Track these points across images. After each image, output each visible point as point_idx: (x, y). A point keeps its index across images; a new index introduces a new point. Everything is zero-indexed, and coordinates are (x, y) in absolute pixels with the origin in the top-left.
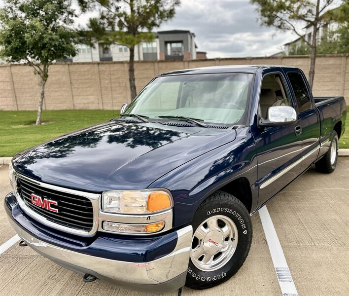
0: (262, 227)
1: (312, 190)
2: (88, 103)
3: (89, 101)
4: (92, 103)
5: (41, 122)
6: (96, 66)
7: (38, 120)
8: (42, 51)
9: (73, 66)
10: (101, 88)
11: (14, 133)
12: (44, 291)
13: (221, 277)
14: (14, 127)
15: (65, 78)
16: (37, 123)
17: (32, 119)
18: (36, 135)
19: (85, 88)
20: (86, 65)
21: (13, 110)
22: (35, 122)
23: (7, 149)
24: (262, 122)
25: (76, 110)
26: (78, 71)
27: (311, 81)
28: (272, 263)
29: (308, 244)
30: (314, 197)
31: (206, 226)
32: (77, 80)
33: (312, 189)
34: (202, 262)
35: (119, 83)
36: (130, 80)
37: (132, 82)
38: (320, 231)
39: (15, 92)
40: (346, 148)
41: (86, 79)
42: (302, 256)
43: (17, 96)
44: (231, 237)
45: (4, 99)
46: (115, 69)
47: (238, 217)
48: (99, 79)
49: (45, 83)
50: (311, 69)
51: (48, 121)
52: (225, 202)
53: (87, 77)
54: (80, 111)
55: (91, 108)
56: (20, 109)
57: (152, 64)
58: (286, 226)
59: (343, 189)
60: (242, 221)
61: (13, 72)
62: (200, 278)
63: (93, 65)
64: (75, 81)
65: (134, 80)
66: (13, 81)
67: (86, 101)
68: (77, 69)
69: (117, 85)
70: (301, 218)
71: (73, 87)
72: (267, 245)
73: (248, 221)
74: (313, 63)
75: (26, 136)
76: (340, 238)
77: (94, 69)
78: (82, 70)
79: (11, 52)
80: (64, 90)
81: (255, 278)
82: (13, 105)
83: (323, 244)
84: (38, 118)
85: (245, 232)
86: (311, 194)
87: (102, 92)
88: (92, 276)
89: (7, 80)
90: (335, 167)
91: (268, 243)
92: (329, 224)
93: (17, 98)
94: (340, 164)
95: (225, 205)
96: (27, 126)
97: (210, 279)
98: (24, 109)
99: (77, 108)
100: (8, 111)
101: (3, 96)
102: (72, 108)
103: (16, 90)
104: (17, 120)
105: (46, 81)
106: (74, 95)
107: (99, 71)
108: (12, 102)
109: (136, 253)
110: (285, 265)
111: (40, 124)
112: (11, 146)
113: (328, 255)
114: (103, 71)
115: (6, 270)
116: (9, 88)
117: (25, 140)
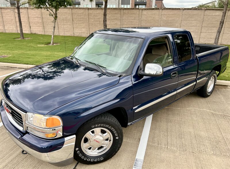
0: (143, 130)
1: (188, 109)
2: (82, 33)
3: (82, 31)
4: (84, 33)
5: (53, 43)
6: (87, 10)
7: (52, 42)
8: (53, 3)
9: (74, 10)
10: (89, 24)
11: (37, 50)
12: (15, 149)
13: (100, 160)
14: (39, 46)
15: (70, 17)
16: (51, 44)
17: (49, 41)
18: (48, 52)
19: (80, 23)
20: (82, 10)
21: (43, 34)
22: (50, 43)
23: (30, 60)
24: (141, 72)
25: (75, 36)
26: (77, 13)
27: (221, 28)
28: (136, 155)
29: (164, 147)
30: (186, 114)
31: (93, 132)
32: (76, 18)
33: (188, 107)
34: (90, 150)
35: (100, 22)
36: (104, 21)
37: (105, 22)
38: (176, 138)
39: (43, 24)
40: (226, 80)
41: (81, 18)
42: (156, 153)
43: (44, 26)
44: (109, 139)
45: (38, 27)
46: (97, 13)
47: (113, 130)
48: (88, 18)
49: (56, 21)
50: (221, 20)
51: (57, 43)
52: (104, 121)
53: (82, 17)
54: (77, 37)
55: (83, 36)
56: (46, 34)
57: (120, 10)
58: (157, 132)
59: (208, 111)
60: (115, 132)
61: (42, 12)
62: (87, 159)
63: (85, 10)
64: (75, 19)
65: (106, 21)
66: (42, 17)
67: (80, 32)
68: (76, 12)
69: (98, 22)
70: (169, 128)
71: (73, 23)
72: (139, 143)
73: (119, 132)
74: (224, 16)
75: (42, 53)
76: (186, 145)
77: (86, 12)
78: (79, 12)
79: (37, 2)
80: (69, 24)
81: (121, 163)
82: (42, 31)
83: (172, 148)
84: (52, 41)
85: (117, 138)
86: (185, 111)
87: (90, 26)
88: (26, 152)
89: (40, 16)
90: (211, 94)
91: (140, 142)
92: (184, 135)
93: (45, 27)
94: (217, 91)
95: (104, 123)
96: (46, 46)
97: (93, 160)
98: (48, 34)
99: (75, 35)
100: (40, 35)
101: (37, 25)
102: (73, 35)
103: (44, 23)
104: (42, 41)
105: (56, 20)
106: (74, 27)
107: (88, 14)
108: (42, 30)
109: (42, 148)
110: (142, 158)
111: (53, 45)
112: (33, 58)
113: (171, 156)
114: (91, 13)
115: (3, 134)
116: (40, 21)
117: (42, 55)
